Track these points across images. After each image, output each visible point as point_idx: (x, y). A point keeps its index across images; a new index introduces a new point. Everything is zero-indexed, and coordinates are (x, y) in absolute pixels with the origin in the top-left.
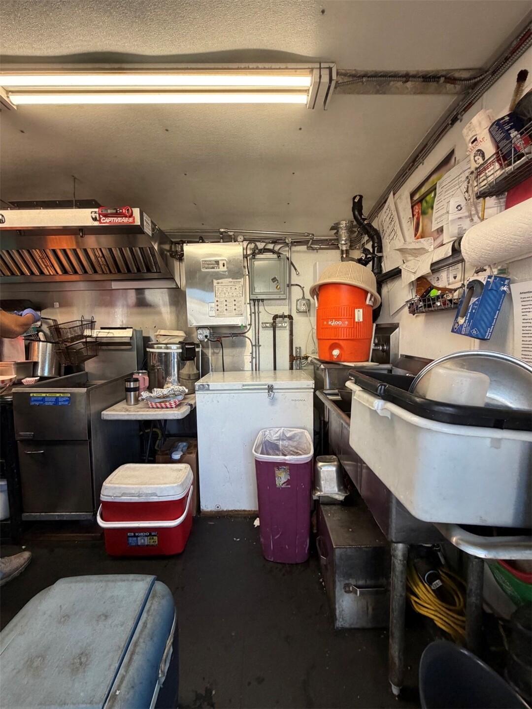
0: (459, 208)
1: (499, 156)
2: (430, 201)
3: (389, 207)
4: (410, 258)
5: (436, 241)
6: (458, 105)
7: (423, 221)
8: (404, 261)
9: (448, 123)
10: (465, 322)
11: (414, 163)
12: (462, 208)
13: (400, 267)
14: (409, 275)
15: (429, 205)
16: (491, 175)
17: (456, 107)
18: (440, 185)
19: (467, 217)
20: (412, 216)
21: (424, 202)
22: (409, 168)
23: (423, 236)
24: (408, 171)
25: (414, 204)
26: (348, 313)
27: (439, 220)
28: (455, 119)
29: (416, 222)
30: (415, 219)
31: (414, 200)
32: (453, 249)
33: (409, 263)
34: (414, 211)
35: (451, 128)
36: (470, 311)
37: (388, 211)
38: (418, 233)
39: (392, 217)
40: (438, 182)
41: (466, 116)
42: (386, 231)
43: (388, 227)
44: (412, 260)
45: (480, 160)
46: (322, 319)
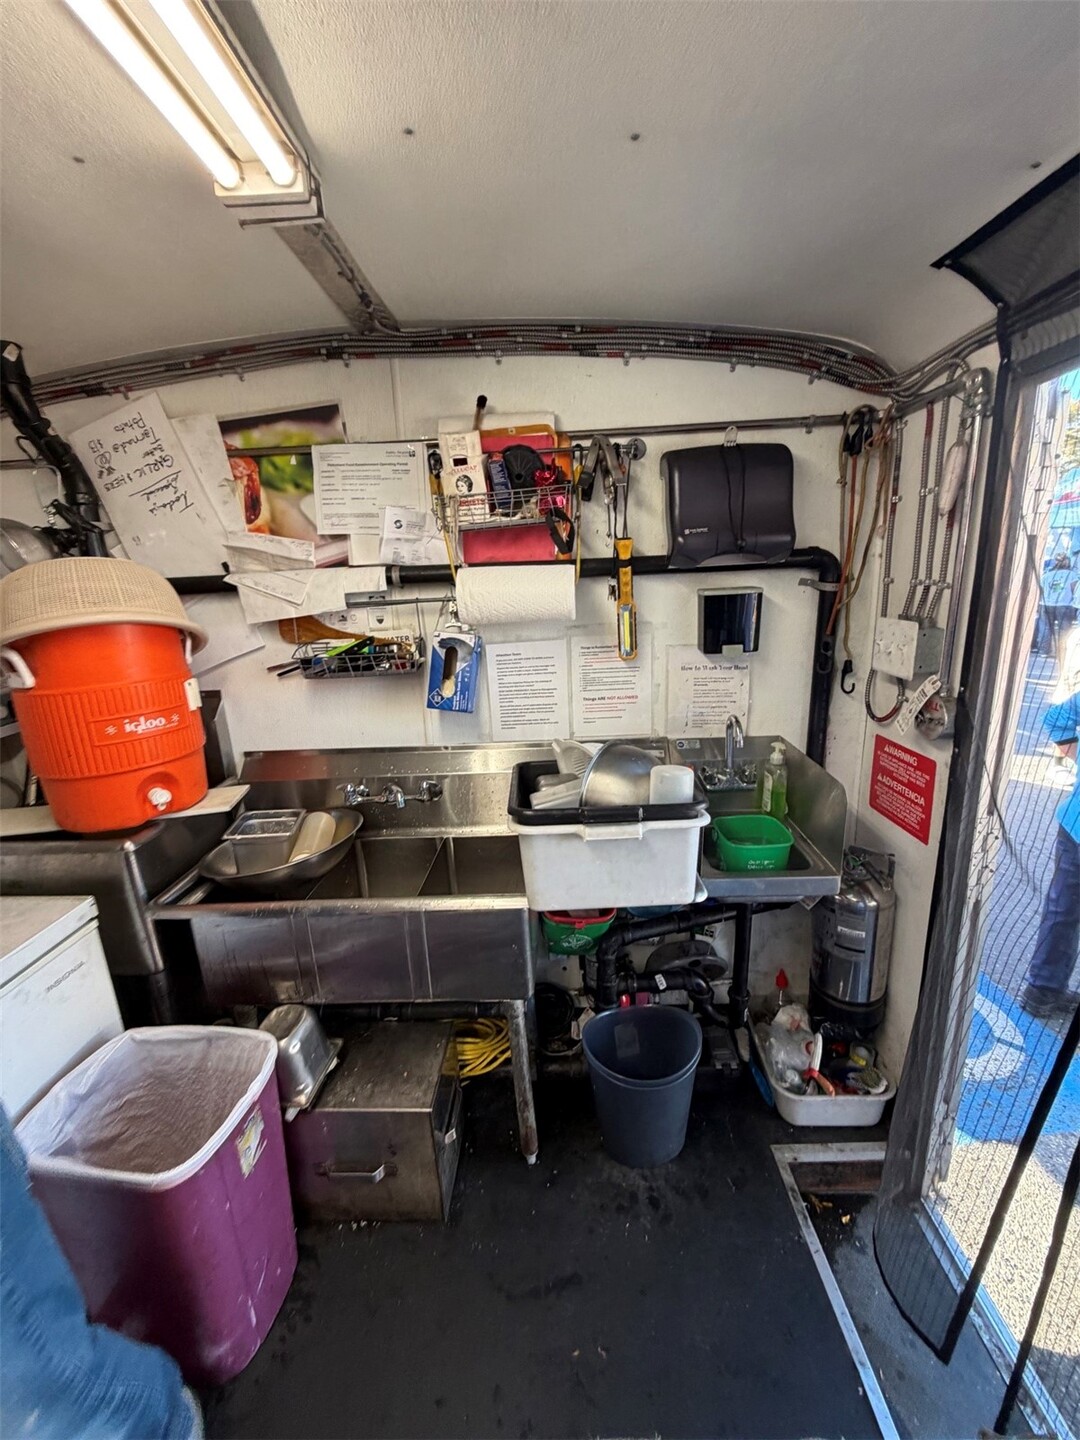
0: (398, 525)
1: (510, 499)
2: (288, 470)
3: (141, 424)
4: (253, 566)
5: (320, 551)
6: (341, 334)
7: (270, 501)
8: (231, 569)
9: (319, 348)
10: (455, 694)
11: (213, 363)
12: (401, 526)
13: (226, 579)
14: (275, 603)
15: (287, 477)
16: (479, 515)
17: (338, 334)
18: (323, 457)
19: (407, 540)
20: (232, 478)
21: (265, 463)
22: (192, 362)
23: (275, 530)
24: (188, 365)
25: (232, 453)
26: (175, 694)
27: (335, 520)
28: (334, 354)
29: (246, 494)
30: (241, 487)
31: (231, 446)
32: (389, 581)
33: (258, 577)
34: (233, 467)
35: (324, 361)
36: (460, 680)
37: (138, 432)
38: (257, 517)
39: (158, 454)
40: (313, 447)
41: (358, 365)
42: (129, 477)
43: (142, 472)
44: (265, 572)
45: (464, 489)
46: (94, 722)
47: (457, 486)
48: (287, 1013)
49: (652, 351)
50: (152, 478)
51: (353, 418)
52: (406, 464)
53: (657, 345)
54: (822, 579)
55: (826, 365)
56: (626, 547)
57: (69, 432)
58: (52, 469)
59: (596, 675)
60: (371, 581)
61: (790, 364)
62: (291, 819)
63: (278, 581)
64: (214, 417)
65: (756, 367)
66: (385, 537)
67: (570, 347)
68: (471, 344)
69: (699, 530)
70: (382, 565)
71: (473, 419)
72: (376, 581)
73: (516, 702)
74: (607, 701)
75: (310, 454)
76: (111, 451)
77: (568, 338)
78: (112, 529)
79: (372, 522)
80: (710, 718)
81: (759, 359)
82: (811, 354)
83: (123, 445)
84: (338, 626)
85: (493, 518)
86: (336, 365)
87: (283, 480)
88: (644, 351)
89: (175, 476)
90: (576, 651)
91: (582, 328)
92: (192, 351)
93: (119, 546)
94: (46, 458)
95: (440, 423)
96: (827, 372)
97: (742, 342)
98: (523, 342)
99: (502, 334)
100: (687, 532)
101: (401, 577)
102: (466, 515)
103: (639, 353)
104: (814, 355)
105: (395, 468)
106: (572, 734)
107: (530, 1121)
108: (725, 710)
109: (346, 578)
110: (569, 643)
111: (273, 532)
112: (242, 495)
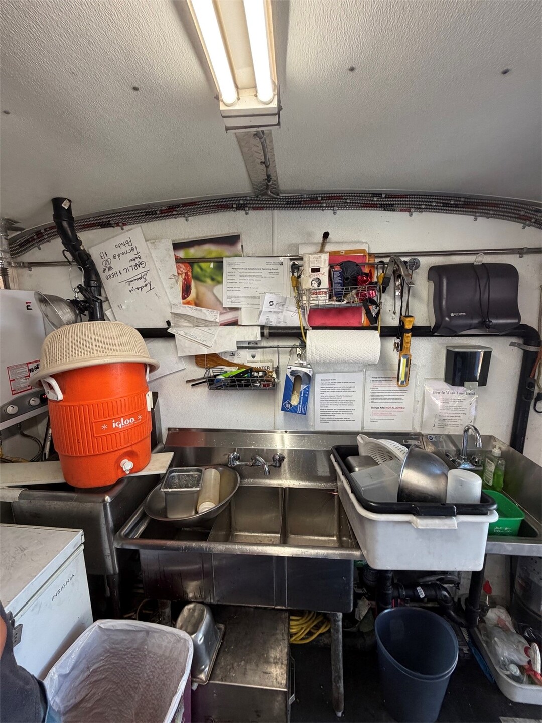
0: (271, 303)
1: (342, 292)
2: (209, 270)
3: (130, 244)
4: (184, 323)
5: (222, 316)
6: (246, 197)
7: (196, 287)
8: (172, 324)
9: (232, 204)
10: (299, 403)
11: (172, 212)
12: (273, 304)
13: (169, 331)
14: (196, 345)
15: (207, 274)
16: (323, 300)
17: (244, 197)
18: (229, 264)
19: (275, 312)
20: (177, 275)
21: (195, 266)
22: (161, 210)
23: (198, 303)
24: (158, 212)
25: (178, 260)
26: (141, 403)
27: (233, 299)
28: (241, 207)
29: (183, 284)
30: (181, 280)
31: (177, 256)
32: (263, 335)
33: (187, 330)
34: (178, 268)
35: (234, 211)
36: (302, 395)
37: (128, 248)
38: (188, 296)
39: (137, 260)
40: (224, 258)
41: (252, 213)
42: (120, 272)
43: (127, 270)
44: (190, 327)
45: (316, 286)
46: (95, 422)
47: (312, 284)
48: (194, 609)
49: (428, 209)
50: (133, 273)
51: (248, 243)
52: (277, 269)
53: (431, 206)
54: (526, 343)
55: (535, 219)
56: (410, 322)
57: (90, 247)
58: (79, 268)
59: (380, 394)
60: (252, 335)
61: (511, 217)
62: (196, 473)
63: (197, 333)
64: (170, 240)
65: (490, 219)
66: (263, 310)
67: (379, 206)
68: (320, 203)
69: (460, 314)
70: (259, 326)
71: (320, 245)
72: (254, 335)
73: (330, 407)
74: (385, 409)
75: (223, 262)
76: (112, 258)
77: (377, 201)
78: (107, 299)
79: (256, 301)
80: (449, 423)
81: (493, 214)
82: (526, 212)
83: (119, 255)
84: (229, 359)
85: (331, 303)
86: (241, 213)
87: (205, 276)
88: (423, 209)
89: (146, 273)
90: (369, 379)
91: (386, 195)
92: (161, 205)
93: (110, 310)
94: (77, 261)
95: (300, 246)
96: (535, 223)
97: (483, 204)
98: (350, 203)
99: (339, 198)
100: (452, 315)
101: (270, 333)
102: (314, 300)
103: (419, 209)
104: (528, 213)
105: (270, 271)
106: (363, 428)
107: (341, 689)
108: (460, 418)
109: (237, 332)
110: (365, 374)
111: (196, 305)
112: (181, 283)
